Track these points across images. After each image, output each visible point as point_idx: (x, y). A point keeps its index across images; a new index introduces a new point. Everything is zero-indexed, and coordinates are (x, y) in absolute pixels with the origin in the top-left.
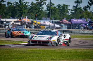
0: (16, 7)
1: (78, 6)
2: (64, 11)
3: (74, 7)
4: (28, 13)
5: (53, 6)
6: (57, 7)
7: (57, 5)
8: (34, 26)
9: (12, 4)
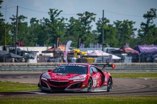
0: (45, 28)
1: (150, 24)
2: (127, 33)
3: (143, 24)
4: (65, 36)
5: (107, 24)
6: (114, 26)
7: (114, 22)
8: (75, 58)
9: (37, 21)
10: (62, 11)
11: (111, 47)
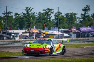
0: (24, 18)
1: (86, 14)
2: (73, 20)
3: (82, 15)
4: (36, 23)
5: (61, 15)
6: (65, 16)
7: (65, 14)
8: (42, 36)
9: (19, 15)
10: (33, 8)
11: (63, 29)
